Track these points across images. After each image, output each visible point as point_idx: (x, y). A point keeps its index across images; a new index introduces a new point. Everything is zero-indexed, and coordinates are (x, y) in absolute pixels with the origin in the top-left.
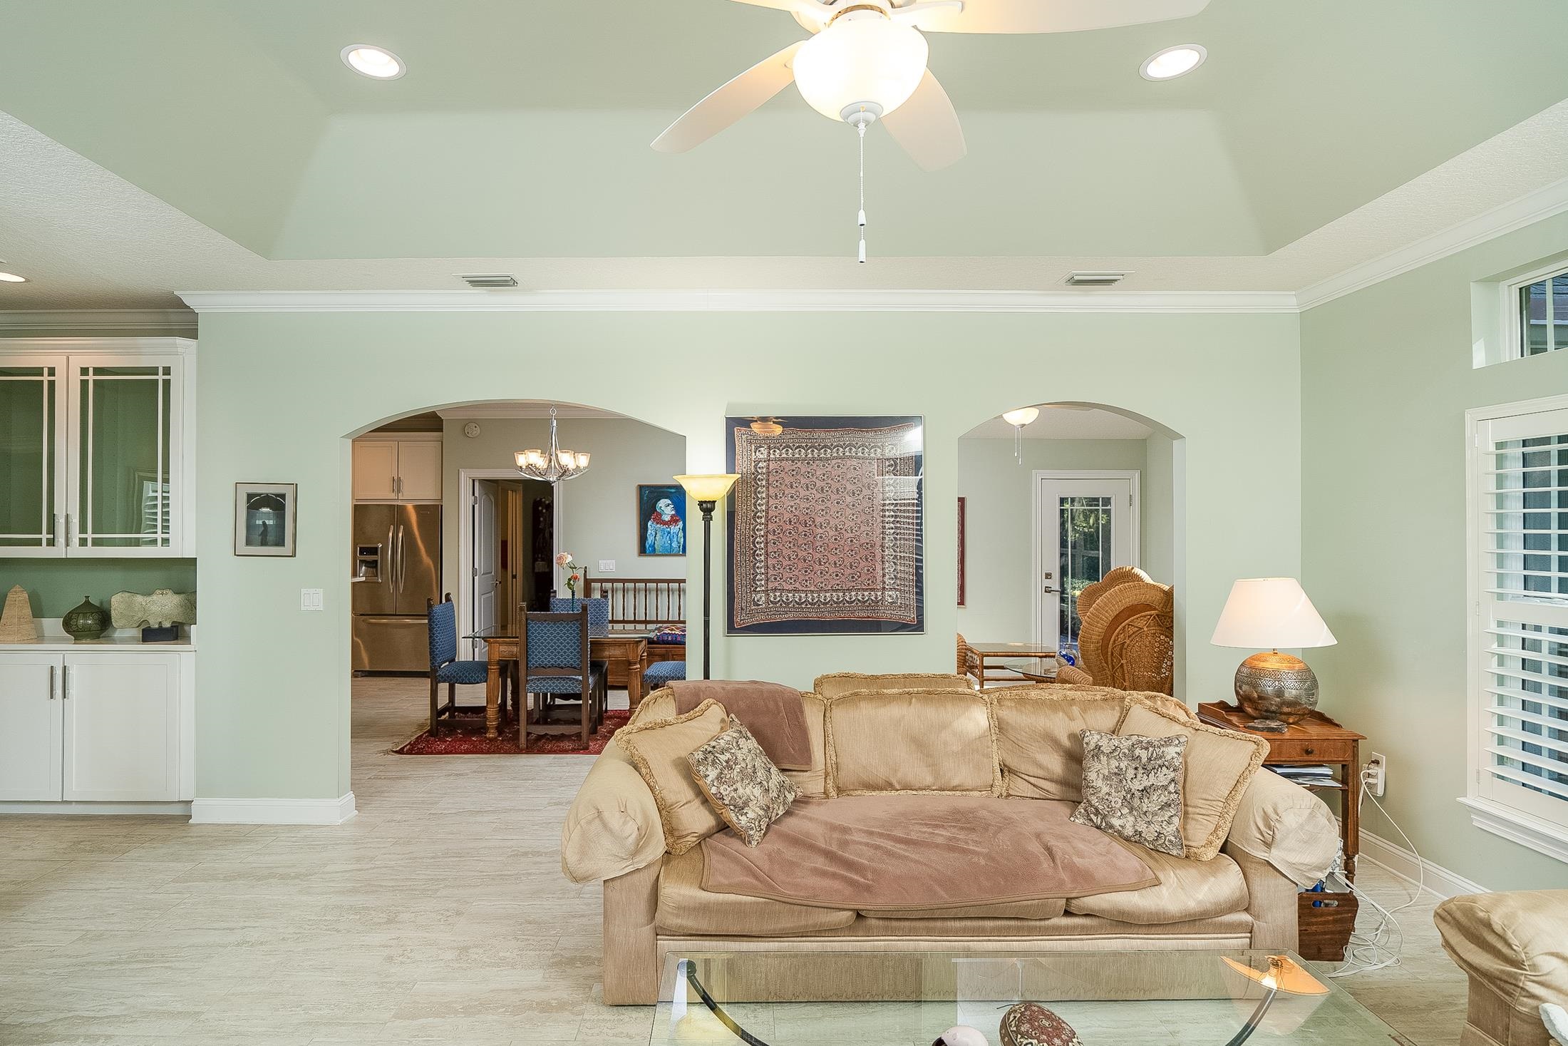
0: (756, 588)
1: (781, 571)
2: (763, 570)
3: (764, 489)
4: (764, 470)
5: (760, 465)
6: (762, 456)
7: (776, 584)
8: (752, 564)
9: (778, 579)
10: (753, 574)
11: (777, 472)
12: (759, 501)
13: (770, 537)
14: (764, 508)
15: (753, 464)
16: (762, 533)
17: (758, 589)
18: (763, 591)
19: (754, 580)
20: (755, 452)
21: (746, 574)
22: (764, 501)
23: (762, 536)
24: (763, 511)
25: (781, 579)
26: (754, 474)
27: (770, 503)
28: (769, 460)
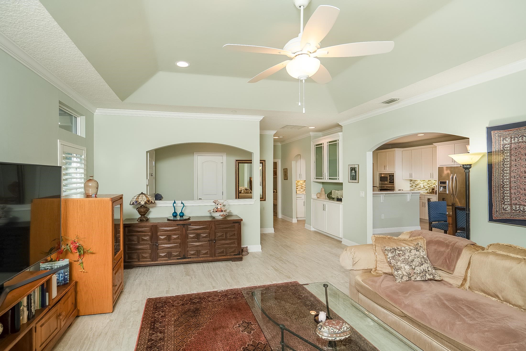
0: (504, 202)
1: (520, 195)
2: (508, 195)
3: (509, 157)
4: (508, 149)
5: (506, 146)
6: (507, 142)
7: (517, 202)
8: (502, 192)
9: (518, 199)
10: (503, 196)
11: (516, 149)
12: (506, 163)
13: (512, 179)
14: (508, 166)
15: (502, 146)
16: (508, 177)
17: (506, 203)
18: (509, 204)
19: (503, 199)
20: (503, 141)
21: (499, 196)
22: (508, 163)
23: (508, 179)
24: (508, 167)
25: (519, 199)
26: (502, 151)
27: (512, 164)
28: (511, 144)
